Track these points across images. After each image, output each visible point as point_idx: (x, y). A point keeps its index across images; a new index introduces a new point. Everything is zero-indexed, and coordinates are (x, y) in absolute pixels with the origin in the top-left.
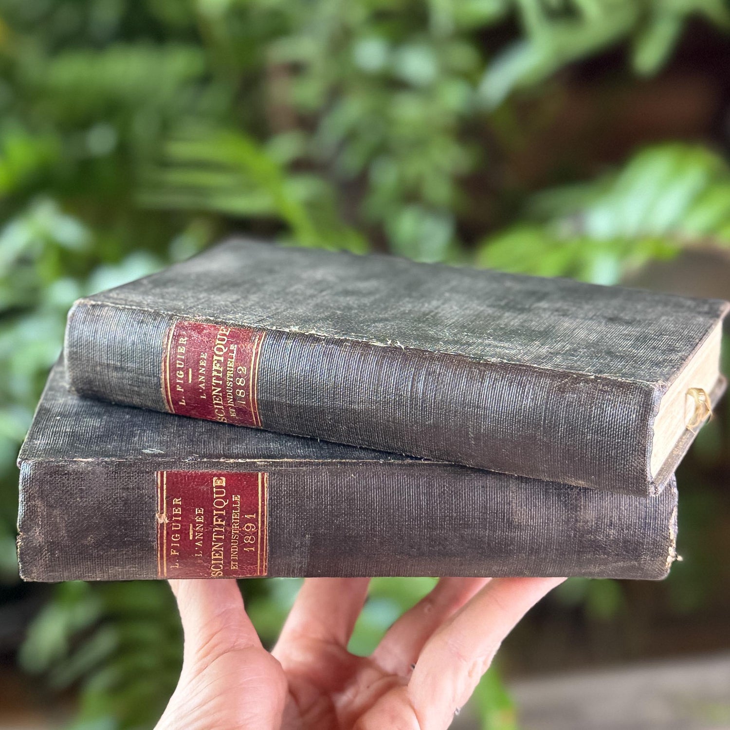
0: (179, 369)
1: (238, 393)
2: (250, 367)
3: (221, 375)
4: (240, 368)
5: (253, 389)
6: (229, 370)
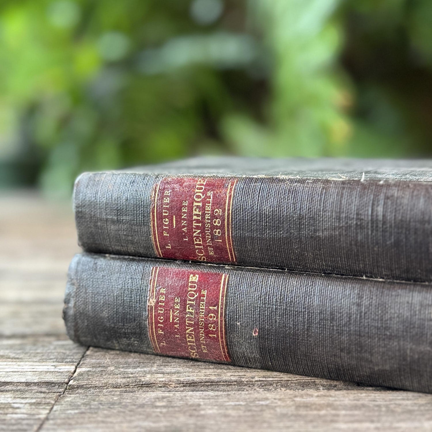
0: (166, 217)
1: (215, 232)
2: (225, 209)
3: (200, 218)
4: (217, 210)
5: (228, 227)
6: (207, 213)
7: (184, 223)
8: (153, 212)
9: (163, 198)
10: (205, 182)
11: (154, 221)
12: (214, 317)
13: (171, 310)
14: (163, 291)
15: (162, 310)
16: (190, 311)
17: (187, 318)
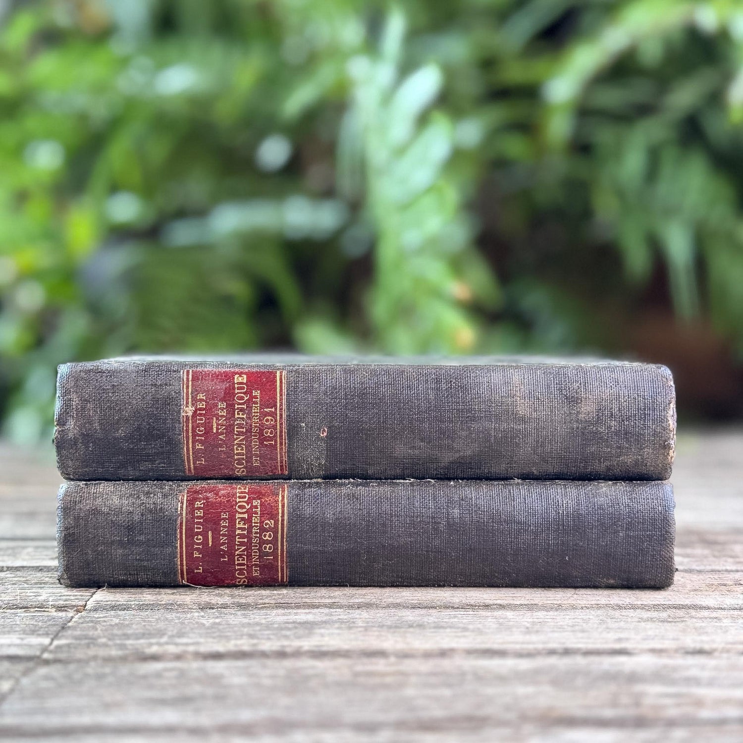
12: (272, 420)
13: (215, 418)
14: (201, 396)
15: (202, 420)
16: (241, 416)
17: (236, 425)
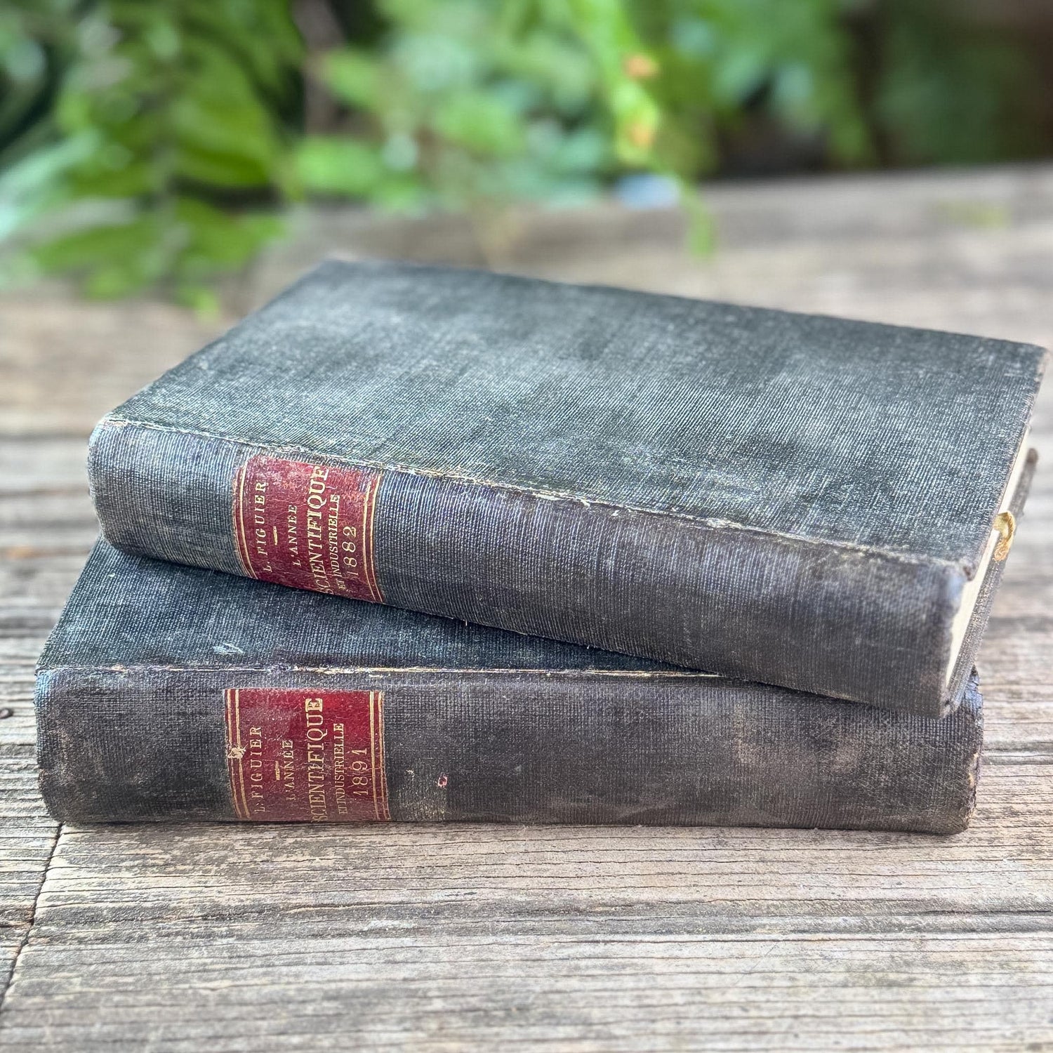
0: (260, 526)
1: (347, 561)
2: (361, 528)
3: (320, 537)
4: (347, 528)
5: (368, 557)
6: (331, 531)
7: (292, 540)
8: (238, 516)
9: (253, 495)
10: (327, 474)
11: (239, 529)
